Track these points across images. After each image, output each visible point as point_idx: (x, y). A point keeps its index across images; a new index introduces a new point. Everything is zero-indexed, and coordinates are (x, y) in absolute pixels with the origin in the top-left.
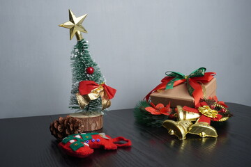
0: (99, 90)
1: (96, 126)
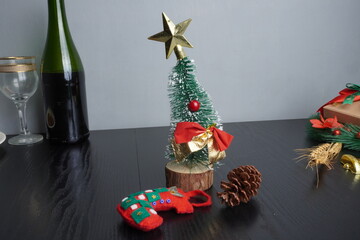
0: (206, 137)
1: (200, 186)
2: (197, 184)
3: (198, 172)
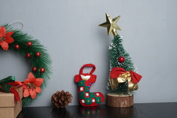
0: (127, 75)
1: (125, 104)
2: (123, 103)
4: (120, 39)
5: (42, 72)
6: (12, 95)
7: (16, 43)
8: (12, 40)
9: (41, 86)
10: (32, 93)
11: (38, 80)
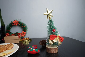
0: (58, 38)
1: (56, 52)
2: (55, 51)
3: (55, 48)
4: (52, 21)
5: (26, 31)
6: (18, 37)
7: (19, 24)
8: (18, 23)
9: (25, 34)
10: (24, 36)
11: (25, 32)
